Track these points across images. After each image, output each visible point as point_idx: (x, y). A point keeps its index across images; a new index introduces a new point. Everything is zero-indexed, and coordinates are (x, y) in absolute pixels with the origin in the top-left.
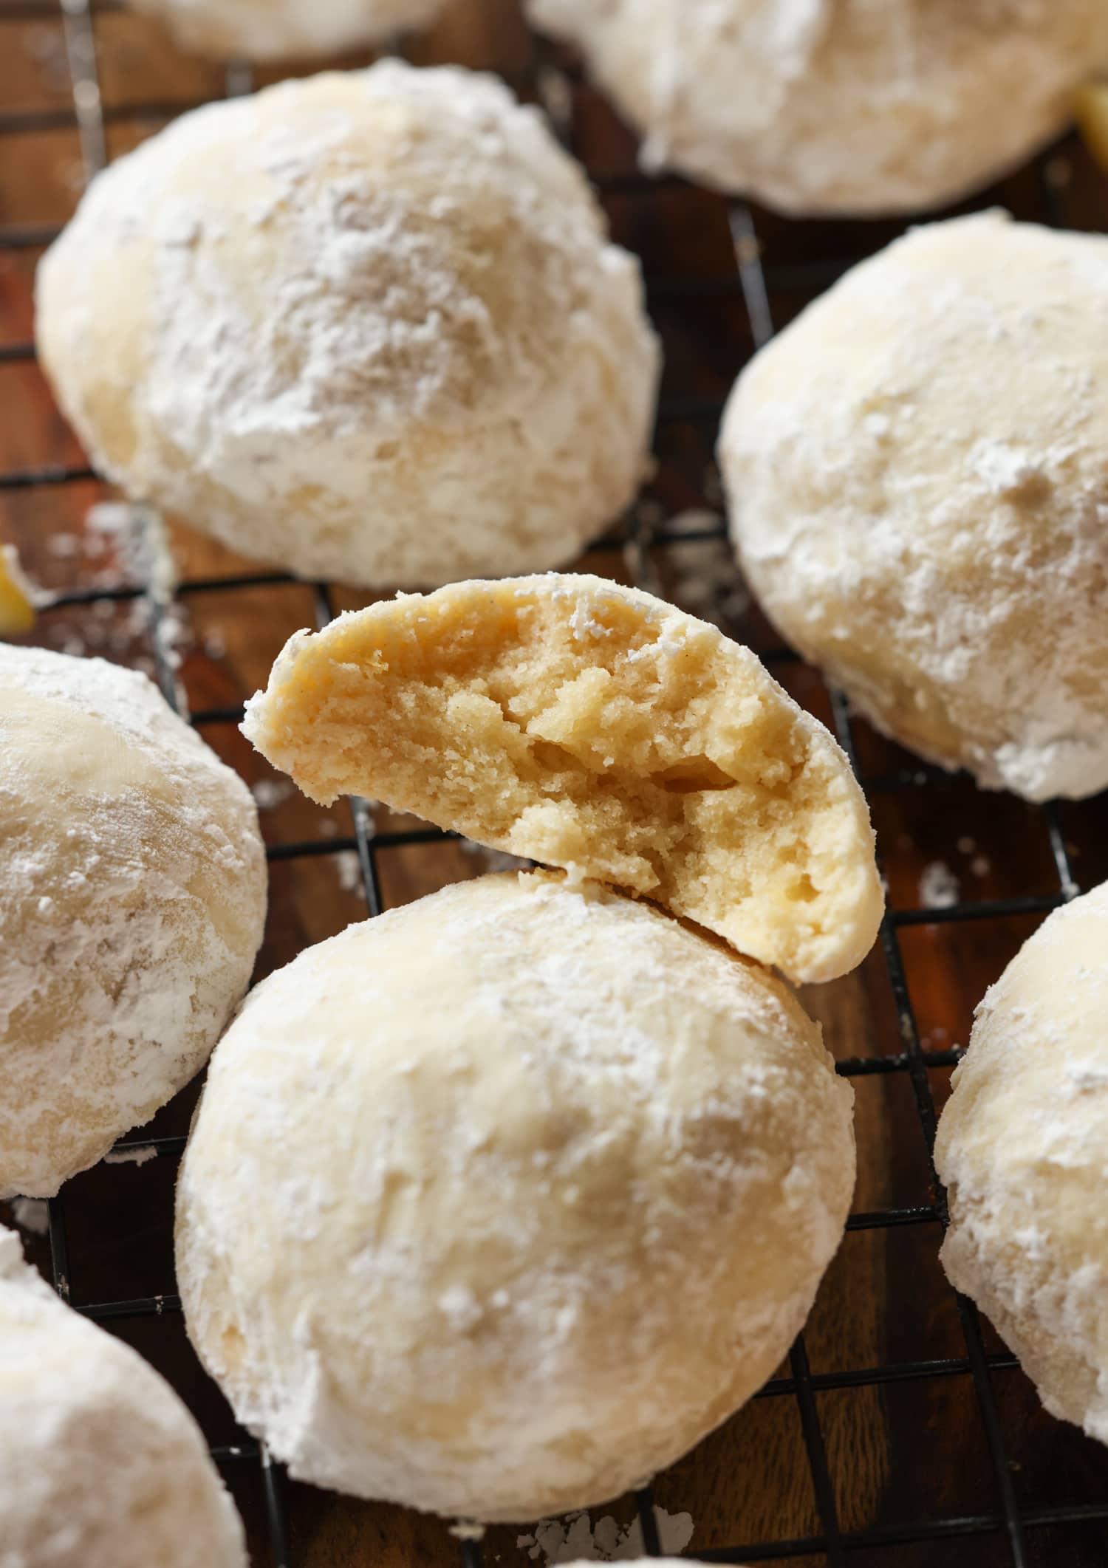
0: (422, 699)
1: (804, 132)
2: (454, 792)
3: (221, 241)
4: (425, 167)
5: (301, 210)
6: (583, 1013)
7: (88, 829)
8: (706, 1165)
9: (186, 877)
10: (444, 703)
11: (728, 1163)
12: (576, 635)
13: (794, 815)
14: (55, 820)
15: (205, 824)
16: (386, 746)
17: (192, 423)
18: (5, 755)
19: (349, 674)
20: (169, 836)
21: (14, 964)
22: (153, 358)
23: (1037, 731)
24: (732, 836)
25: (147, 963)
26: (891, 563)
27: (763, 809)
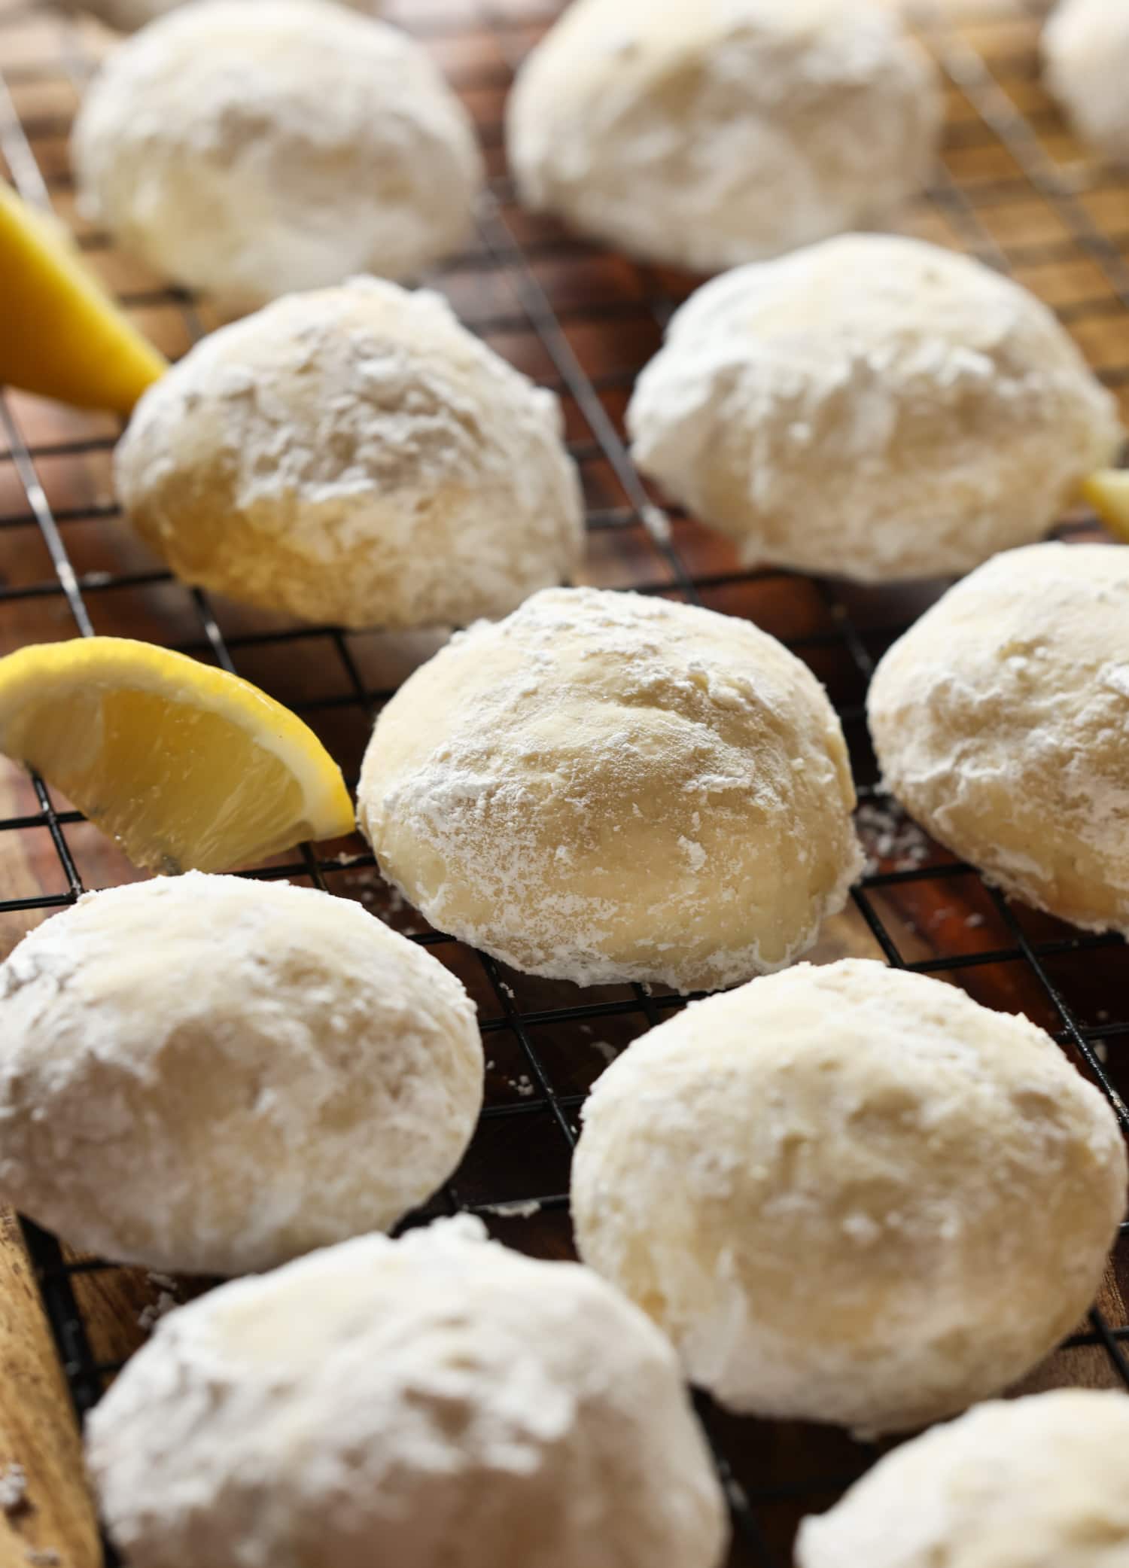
8: (1030, 1126)
14: (336, 965)
20: (416, 982)
25: (414, 1071)
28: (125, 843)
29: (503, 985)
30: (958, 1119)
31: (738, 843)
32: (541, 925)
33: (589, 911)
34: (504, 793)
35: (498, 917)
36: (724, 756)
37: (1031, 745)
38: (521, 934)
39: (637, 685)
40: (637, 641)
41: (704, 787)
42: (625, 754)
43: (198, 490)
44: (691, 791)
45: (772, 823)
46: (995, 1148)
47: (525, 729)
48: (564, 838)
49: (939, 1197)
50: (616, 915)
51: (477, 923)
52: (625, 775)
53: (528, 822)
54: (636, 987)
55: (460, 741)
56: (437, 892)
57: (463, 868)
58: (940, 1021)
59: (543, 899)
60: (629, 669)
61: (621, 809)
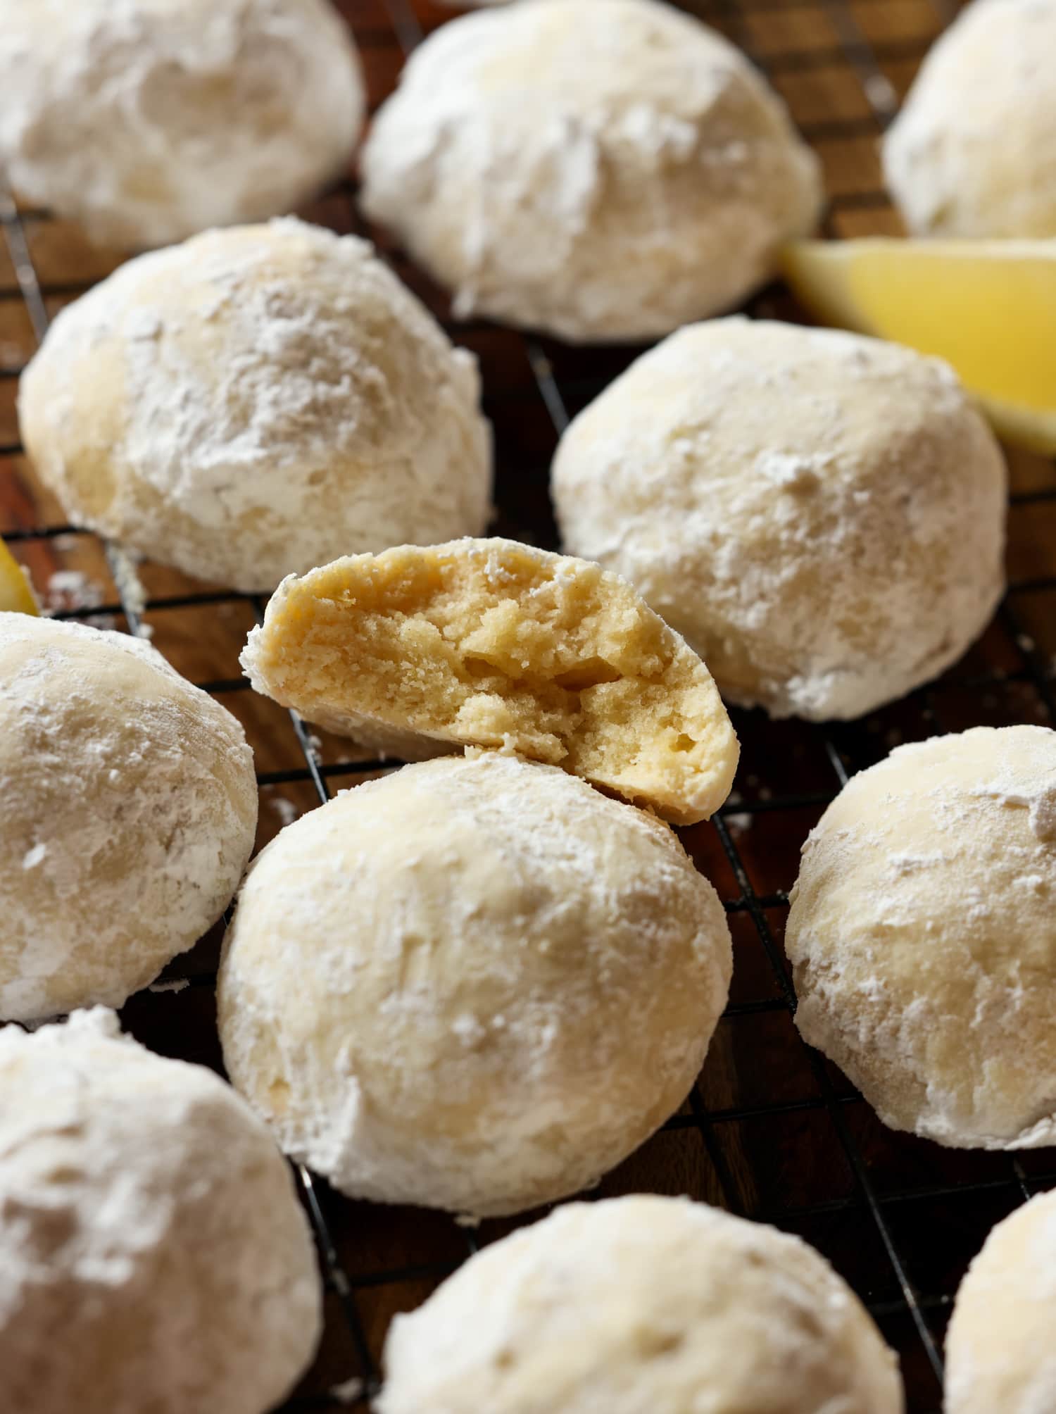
0: (381, 626)
1: (585, 276)
2: (409, 694)
3: (179, 332)
4: (327, 278)
5: (240, 306)
6: (533, 828)
7: (140, 723)
8: (637, 928)
9: (210, 764)
10: (398, 628)
11: (653, 927)
12: (491, 579)
13: (669, 694)
14: (115, 716)
15: (217, 730)
16: (355, 663)
17: (165, 464)
18: (72, 673)
19: (327, 607)
20: (196, 733)
21: (95, 818)
22: (129, 422)
23: (818, 664)
24: (621, 714)
25: (188, 824)
26: (704, 543)
27: (645, 692)
30: (568, 922)
37: (690, 529)
49: (542, 1000)
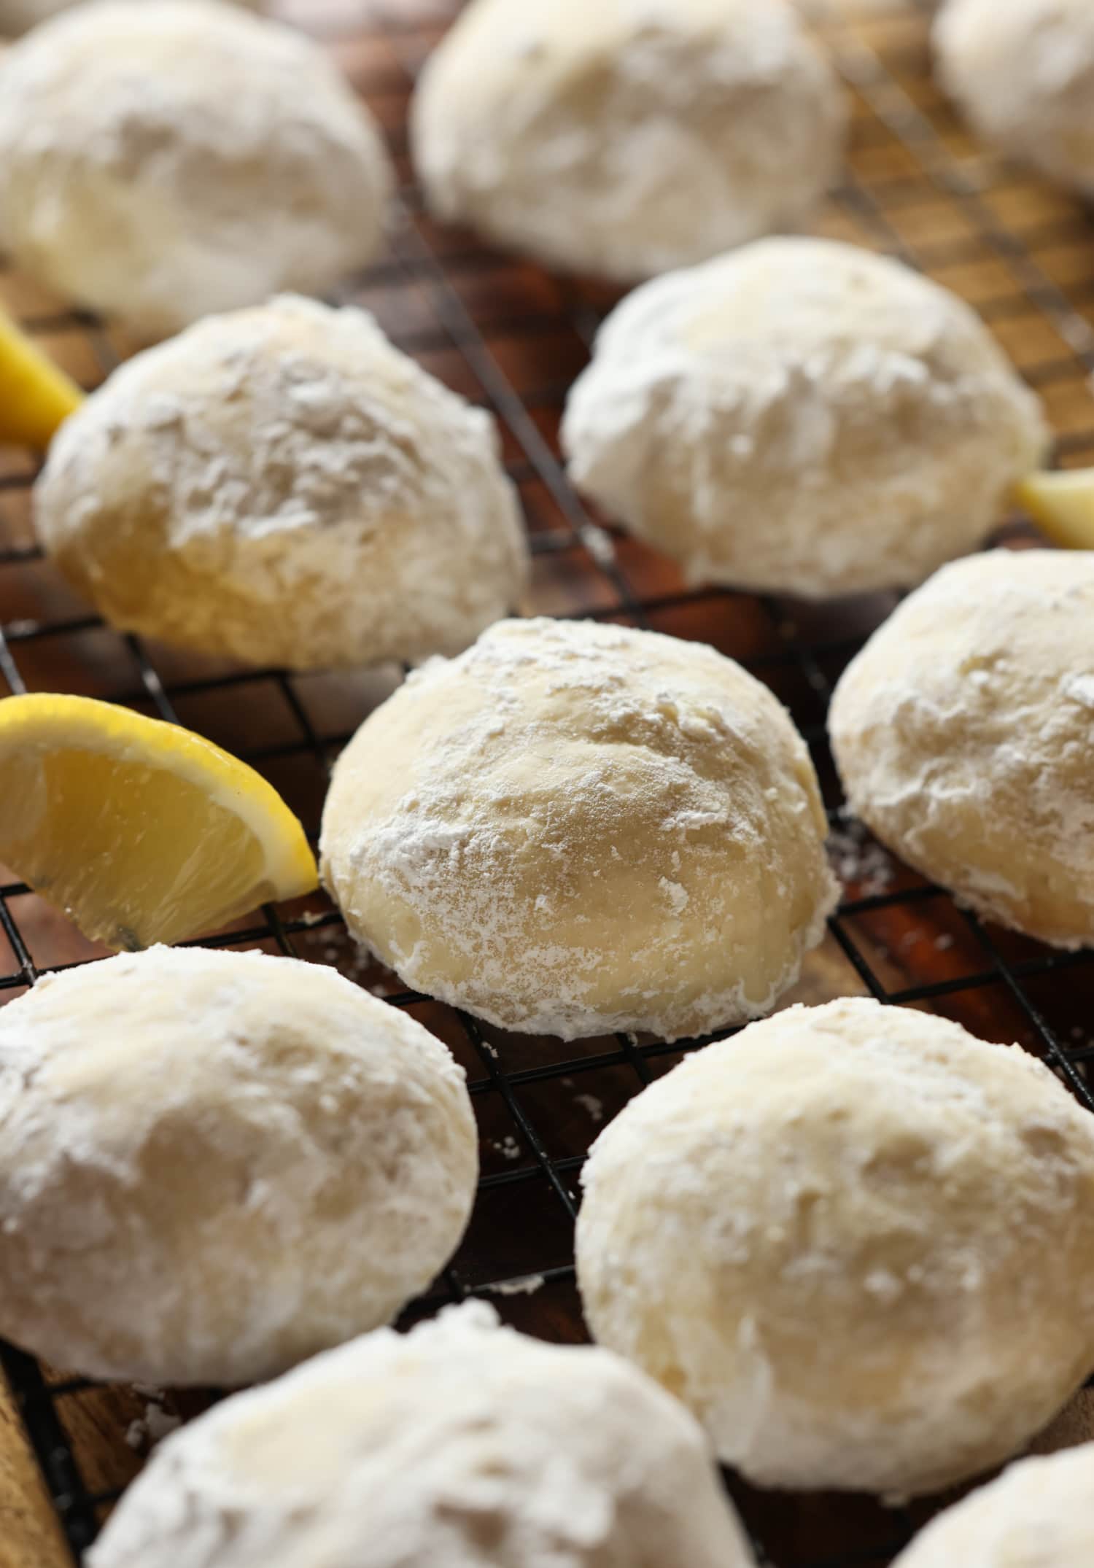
6: (911, 1071)
7: (346, 1045)
8: (1040, 1164)
11: (1057, 1161)
26: (1016, 775)
28: (77, 916)
29: (485, 1045)
30: (970, 1163)
31: (719, 881)
32: (524, 980)
33: (572, 962)
34: (477, 841)
35: (478, 974)
36: (699, 791)
37: (1000, 761)
38: (503, 989)
39: (606, 720)
40: (602, 673)
41: (682, 825)
42: (599, 794)
43: (127, 529)
44: (669, 830)
45: (751, 858)
46: (1009, 1191)
47: (494, 773)
48: (543, 887)
49: (958, 1246)
50: (600, 965)
51: (456, 981)
52: (602, 816)
53: (505, 872)
54: (621, 1037)
55: (429, 789)
56: (412, 951)
57: (439, 923)
58: (943, 1059)
59: (524, 952)
60: (596, 704)
61: (600, 853)
